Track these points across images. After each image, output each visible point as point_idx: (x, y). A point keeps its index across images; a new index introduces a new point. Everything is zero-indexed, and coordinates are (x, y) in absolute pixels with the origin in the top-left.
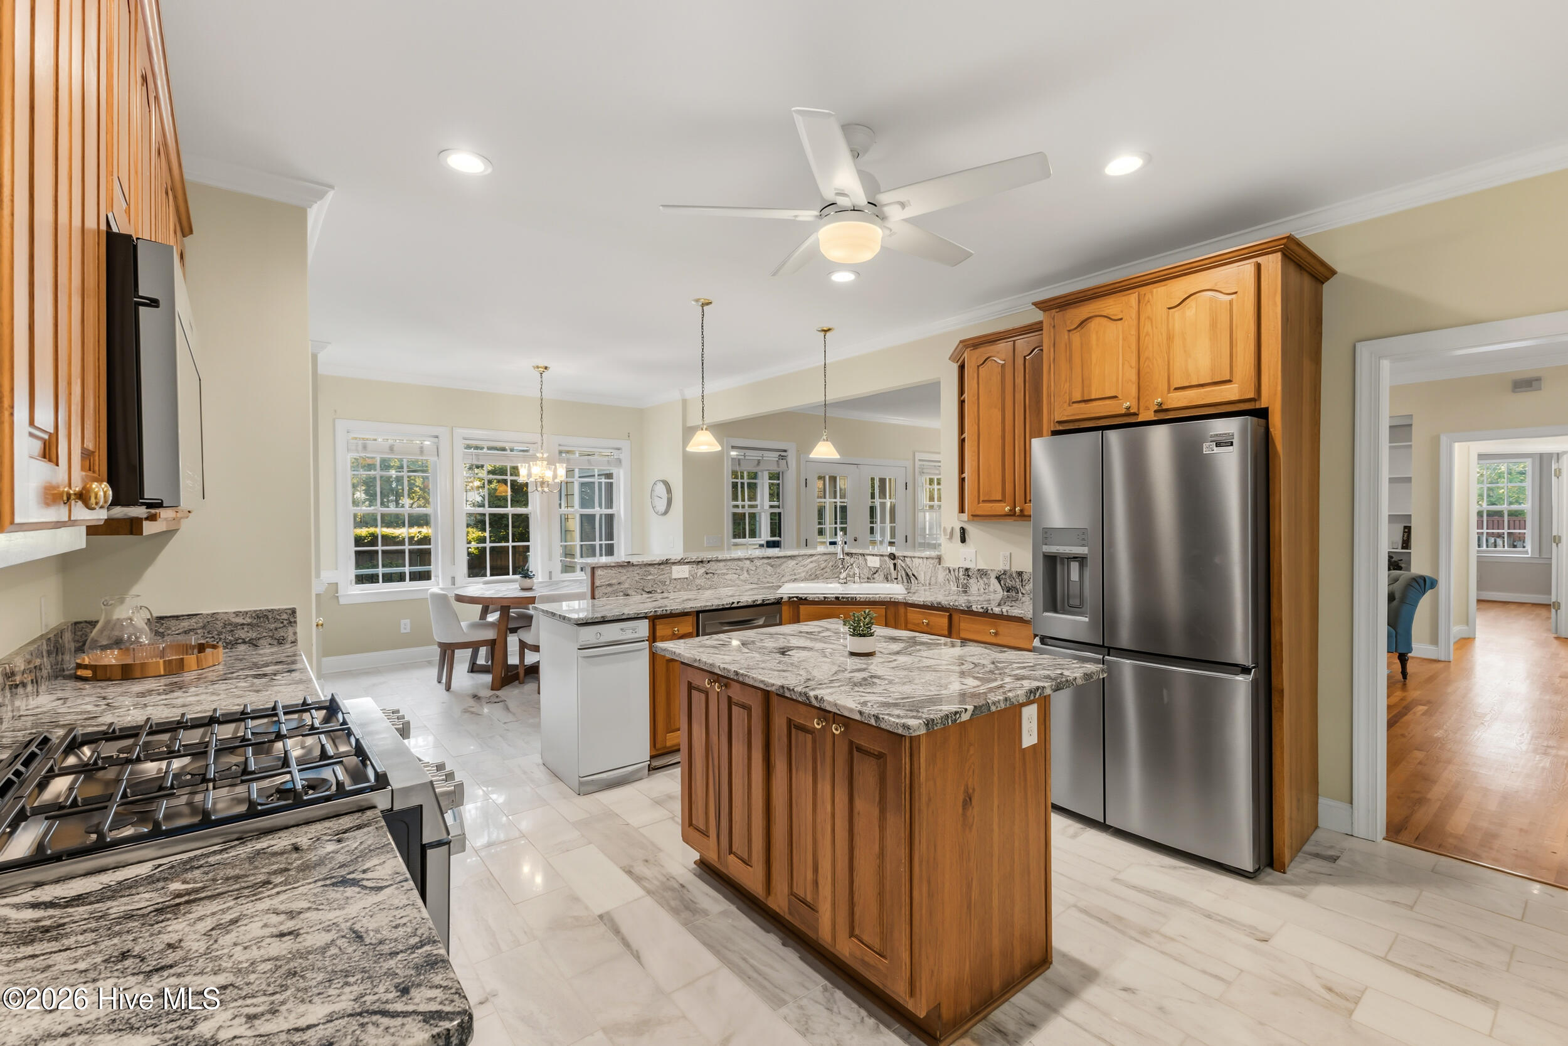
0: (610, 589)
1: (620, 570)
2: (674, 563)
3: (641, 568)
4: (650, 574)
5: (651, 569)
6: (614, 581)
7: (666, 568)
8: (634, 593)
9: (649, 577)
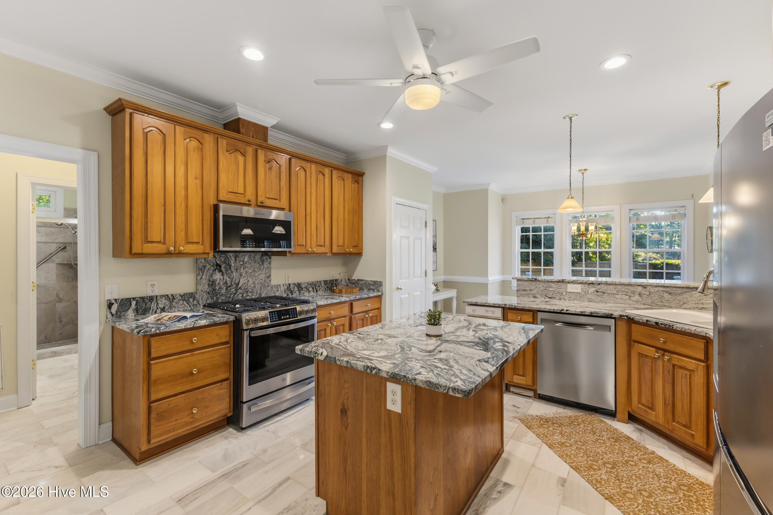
0: (524, 292)
1: (531, 282)
2: (569, 282)
3: (544, 283)
4: (551, 287)
5: (552, 285)
6: (527, 288)
7: (563, 285)
8: (540, 297)
9: (551, 289)
